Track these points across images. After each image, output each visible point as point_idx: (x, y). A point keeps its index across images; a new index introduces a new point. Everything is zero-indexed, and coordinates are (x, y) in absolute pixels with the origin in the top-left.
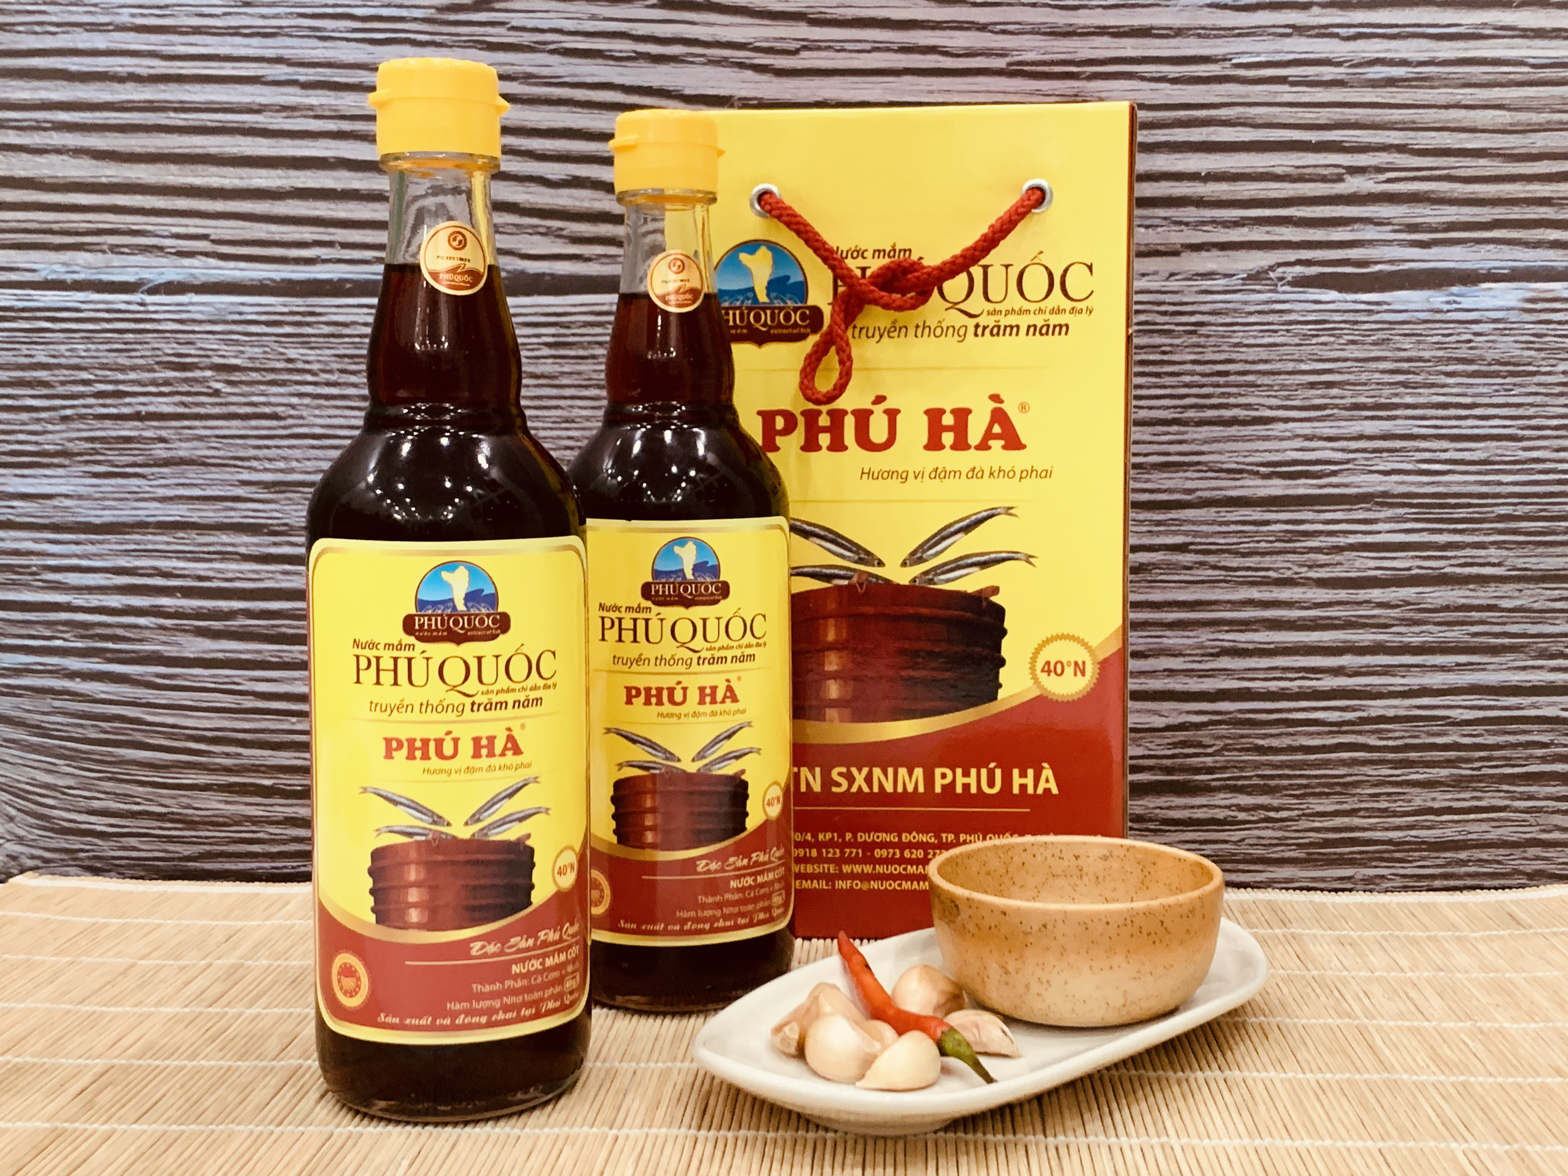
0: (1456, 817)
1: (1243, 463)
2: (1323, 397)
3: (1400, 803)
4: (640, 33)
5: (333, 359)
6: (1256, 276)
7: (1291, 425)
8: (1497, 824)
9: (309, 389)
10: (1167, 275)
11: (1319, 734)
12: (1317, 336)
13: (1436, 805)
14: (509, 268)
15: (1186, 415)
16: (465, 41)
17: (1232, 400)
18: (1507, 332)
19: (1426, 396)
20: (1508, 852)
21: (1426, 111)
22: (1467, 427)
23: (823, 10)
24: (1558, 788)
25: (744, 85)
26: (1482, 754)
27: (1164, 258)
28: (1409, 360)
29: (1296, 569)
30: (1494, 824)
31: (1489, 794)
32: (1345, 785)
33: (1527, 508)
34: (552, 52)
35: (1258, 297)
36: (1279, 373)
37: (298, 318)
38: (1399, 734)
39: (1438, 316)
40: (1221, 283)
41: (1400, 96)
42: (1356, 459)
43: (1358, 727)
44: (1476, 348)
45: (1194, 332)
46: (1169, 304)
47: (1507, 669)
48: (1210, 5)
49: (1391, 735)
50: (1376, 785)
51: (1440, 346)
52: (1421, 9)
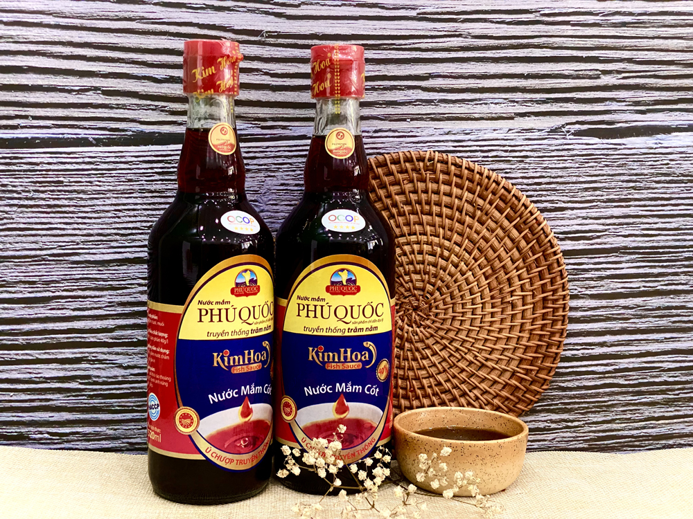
0: (667, 421)
2: (592, 196)
3: (637, 415)
5: (30, 184)
6: (554, 131)
7: (575, 211)
8: (690, 424)
9: (16, 202)
10: (507, 130)
11: (593, 379)
12: (588, 162)
13: (656, 415)
14: (133, 129)
17: (543, 198)
18: (687, 159)
19: (646, 194)
21: (642, 40)
22: (667, 210)
25: (269, 24)
26: (679, 386)
27: (506, 121)
28: (636, 175)
29: (580, 290)
30: (687, 424)
31: (684, 408)
32: (608, 406)
34: (156, 5)
35: (557, 141)
36: (569, 183)
37: (8, 161)
38: (635, 378)
39: (651, 151)
40: (536, 135)
41: (629, 32)
42: (610, 229)
43: (613, 375)
44: (671, 168)
45: (522, 161)
46: (509, 146)
47: (691, 340)
49: (631, 378)
50: (624, 406)
51: (653, 167)
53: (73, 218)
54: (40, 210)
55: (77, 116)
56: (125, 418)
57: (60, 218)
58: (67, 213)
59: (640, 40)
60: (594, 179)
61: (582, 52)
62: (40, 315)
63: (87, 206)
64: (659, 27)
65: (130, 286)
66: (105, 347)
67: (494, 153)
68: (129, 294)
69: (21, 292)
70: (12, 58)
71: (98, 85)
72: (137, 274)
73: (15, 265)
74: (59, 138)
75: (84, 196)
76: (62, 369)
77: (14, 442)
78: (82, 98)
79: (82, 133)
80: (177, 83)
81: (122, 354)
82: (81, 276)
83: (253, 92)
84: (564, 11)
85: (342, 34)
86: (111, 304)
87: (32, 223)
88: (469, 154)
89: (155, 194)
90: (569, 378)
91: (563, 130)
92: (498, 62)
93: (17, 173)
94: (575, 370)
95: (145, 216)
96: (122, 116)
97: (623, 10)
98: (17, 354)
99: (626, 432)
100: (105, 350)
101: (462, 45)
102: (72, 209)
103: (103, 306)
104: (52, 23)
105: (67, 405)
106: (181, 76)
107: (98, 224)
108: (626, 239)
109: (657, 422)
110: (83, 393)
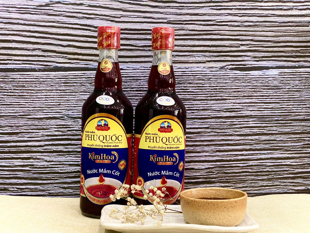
0: (269, 187)
1: (220, 109)
2: (237, 94)
3: (256, 184)
4: (84, 12)
5: (12, 86)
6: (222, 68)
7: (230, 100)
9: (6, 94)
10: (203, 67)
11: (238, 169)
12: (236, 81)
13: (264, 185)
14: (54, 65)
15: (208, 98)
16: (43, 13)
17: (218, 95)
18: (275, 80)
19: (259, 94)
21: (257, 32)
22: (268, 100)
23: (126, 8)
24: (291, 180)
25: (108, 24)
26: (274, 173)
27: (202, 64)
28: (255, 86)
29: (233, 132)
30: (277, 189)
31: (276, 182)
32: (244, 181)
33: (281, 118)
34: (63, 16)
35: (223, 72)
36: (228, 89)
37: (3, 77)
38: (256, 169)
39: (261, 76)
40: (215, 69)
41: (251, 29)
42: (244, 108)
43: (247, 168)
44: (269, 83)
45: (209, 80)
46: (204, 74)
47: (279, 154)
48: (211, 9)
49: (254, 169)
50: (251, 181)
51: (262, 83)
52: (255, 10)
53: (29, 100)
54: (16, 97)
55: (31, 60)
56: (47, 182)
57: (24, 100)
58: (27, 98)
59: (256, 32)
60: (238, 87)
61: (233, 37)
62: (14, 140)
63: (35, 96)
64: (263, 27)
65: (50, 128)
66: (40, 153)
67: (198, 77)
68: (51, 132)
69: (7, 130)
70: (6, 37)
71: (40, 48)
72: (54, 124)
73: (5, 119)
74: (24, 68)
75: (33, 92)
76: (23, 162)
77: (2, 192)
78: (34, 53)
79: (33, 66)
80: (71, 47)
81: (47, 156)
82: (31, 124)
84: (225, 20)
85: (137, 28)
86: (43, 136)
87: (12, 102)
88: (188, 77)
89: (61, 91)
90: (228, 169)
91: (225, 67)
92: (199, 40)
93: (7, 82)
94: (231, 165)
95: (58, 100)
96: (49, 60)
97: (249, 20)
98: (5, 155)
100: (40, 154)
101: (185, 33)
102: (28, 97)
103: (40, 136)
104: (23, 23)
105: (24, 176)
106: (73, 44)
107: (39, 103)
108: (251, 112)
109: (265, 188)
110: (31, 172)
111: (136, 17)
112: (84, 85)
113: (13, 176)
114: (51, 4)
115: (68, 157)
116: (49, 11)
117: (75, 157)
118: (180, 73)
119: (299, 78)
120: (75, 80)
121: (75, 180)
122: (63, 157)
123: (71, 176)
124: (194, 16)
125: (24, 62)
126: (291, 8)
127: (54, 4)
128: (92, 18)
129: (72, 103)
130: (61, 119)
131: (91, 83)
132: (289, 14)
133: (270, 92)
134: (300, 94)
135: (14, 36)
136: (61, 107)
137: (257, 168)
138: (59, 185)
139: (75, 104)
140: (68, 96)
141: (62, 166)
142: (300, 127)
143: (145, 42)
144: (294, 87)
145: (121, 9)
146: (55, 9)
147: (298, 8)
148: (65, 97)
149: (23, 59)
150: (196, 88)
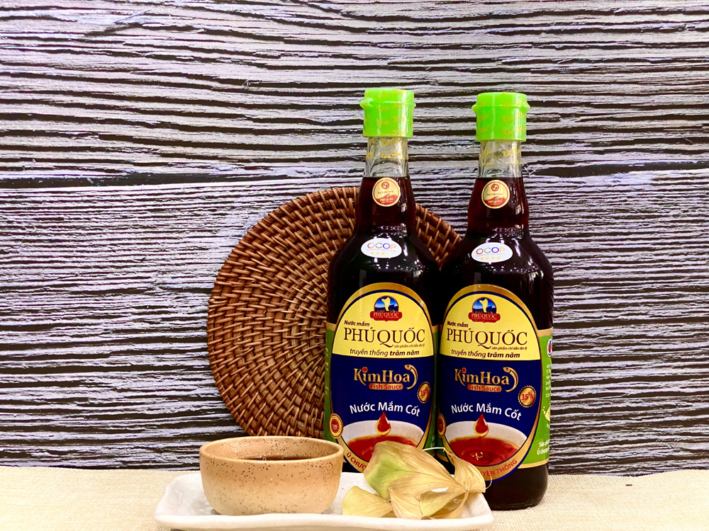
0: (630, 446)
2: (554, 230)
3: (601, 439)
4: (195, 47)
5: (33, 221)
8: (652, 448)
9: (20, 237)
10: (473, 169)
11: (558, 404)
12: (550, 199)
13: (620, 439)
14: (128, 170)
16: (100, 51)
18: (644, 196)
19: (604, 229)
20: (658, 463)
21: (599, 85)
22: (627, 244)
23: (292, 35)
24: (681, 429)
25: (251, 74)
26: (642, 412)
27: (472, 161)
28: (596, 211)
30: (650, 448)
31: (647, 433)
32: (573, 430)
33: (659, 285)
34: (148, 57)
37: (14, 199)
38: (599, 403)
39: (610, 189)
41: (586, 78)
42: (571, 262)
44: (629, 204)
47: (652, 368)
48: (490, 33)
49: (595, 403)
50: (589, 430)
51: (611, 203)
52: (595, 34)
53: (73, 251)
54: (43, 244)
55: (76, 158)
56: (119, 438)
57: (61, 251)
58: (68, 247)
59: (597, 85)
60: (556, 215)
61: (542, 97)
62: (41, 341)
63: (86, 241)
64: (615, 73)
65: (124, 315)
66: (101, 371)
67: (462, 191)
68: (124, 322)
69: (25, 320)
70: (18, 107)
71: (95, 130)
72: (131, 304)
73: (20, 295)
74: (60, 179)
75: (83, 232)
76: (62, 392)
77: (17, 459)
78: (81, 142)
79: (81, 174)
80: (167, 128)
81: (116, 378)
82: (79, 305)
83: (237, 135)
84: (525, 59)
85: (319, 82)
86: (106, 331)
87: (35, 257)
88: (438, 192)
89: (147, 230)
91: (526, 169)
92: (464, 107)
93: (22, 210)
95: (138, 250)
96: (117, 159)
97: (580, 58)
98: (21, 377)
99: (591, 455)
100: (101, 374)
101: (430, 91)
102: (71, 243)
103: (99, 333)
104: (55, 74)
105: (66, 425)
106: (171, 121)
107: (96, 257)
108: (587, 271)
109: (621, 446)
110: (81, 414)
111: (316, 54)
112: (199, 215)
113: (40, 424)
114: (118, 29)
115: (164, 379)
116: (114, 45)
117: (181, 380)
118: (421, 182)
119: (699, 191)
120: (177, 202)
121: (182, 433)
122: (153, 379)
123: (173, 422)
124: (452, 51)
125: (60, 164)
126: (680, 27)
127: (124, 28)
128: (214, 60)
129: (173, 257)
130: (146, 294)
131: (215, 210)
132: (676, 41)
133: (632, 225)
134: (703, 228)
135: (36, 105)
136: (146, 266)
137: (603, 401)
138: (146, 443)
139: (178, 259)
140: (162, 241)
141: (150, 401)
142: (703, 305)
143: (337, 112)
144: (688, 213)
145: (280, 37)
146: (129, 40)
147: (697, 26)
148: (155, 243)
149: (57, 157)
150: (457, 218)
